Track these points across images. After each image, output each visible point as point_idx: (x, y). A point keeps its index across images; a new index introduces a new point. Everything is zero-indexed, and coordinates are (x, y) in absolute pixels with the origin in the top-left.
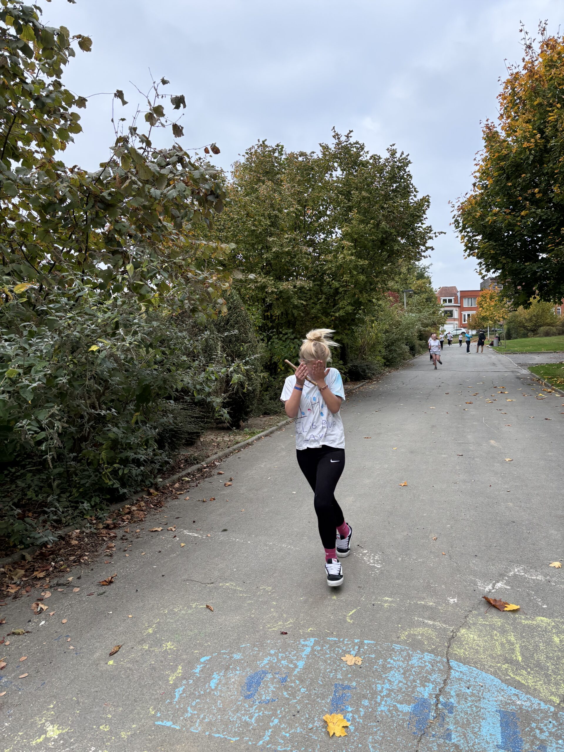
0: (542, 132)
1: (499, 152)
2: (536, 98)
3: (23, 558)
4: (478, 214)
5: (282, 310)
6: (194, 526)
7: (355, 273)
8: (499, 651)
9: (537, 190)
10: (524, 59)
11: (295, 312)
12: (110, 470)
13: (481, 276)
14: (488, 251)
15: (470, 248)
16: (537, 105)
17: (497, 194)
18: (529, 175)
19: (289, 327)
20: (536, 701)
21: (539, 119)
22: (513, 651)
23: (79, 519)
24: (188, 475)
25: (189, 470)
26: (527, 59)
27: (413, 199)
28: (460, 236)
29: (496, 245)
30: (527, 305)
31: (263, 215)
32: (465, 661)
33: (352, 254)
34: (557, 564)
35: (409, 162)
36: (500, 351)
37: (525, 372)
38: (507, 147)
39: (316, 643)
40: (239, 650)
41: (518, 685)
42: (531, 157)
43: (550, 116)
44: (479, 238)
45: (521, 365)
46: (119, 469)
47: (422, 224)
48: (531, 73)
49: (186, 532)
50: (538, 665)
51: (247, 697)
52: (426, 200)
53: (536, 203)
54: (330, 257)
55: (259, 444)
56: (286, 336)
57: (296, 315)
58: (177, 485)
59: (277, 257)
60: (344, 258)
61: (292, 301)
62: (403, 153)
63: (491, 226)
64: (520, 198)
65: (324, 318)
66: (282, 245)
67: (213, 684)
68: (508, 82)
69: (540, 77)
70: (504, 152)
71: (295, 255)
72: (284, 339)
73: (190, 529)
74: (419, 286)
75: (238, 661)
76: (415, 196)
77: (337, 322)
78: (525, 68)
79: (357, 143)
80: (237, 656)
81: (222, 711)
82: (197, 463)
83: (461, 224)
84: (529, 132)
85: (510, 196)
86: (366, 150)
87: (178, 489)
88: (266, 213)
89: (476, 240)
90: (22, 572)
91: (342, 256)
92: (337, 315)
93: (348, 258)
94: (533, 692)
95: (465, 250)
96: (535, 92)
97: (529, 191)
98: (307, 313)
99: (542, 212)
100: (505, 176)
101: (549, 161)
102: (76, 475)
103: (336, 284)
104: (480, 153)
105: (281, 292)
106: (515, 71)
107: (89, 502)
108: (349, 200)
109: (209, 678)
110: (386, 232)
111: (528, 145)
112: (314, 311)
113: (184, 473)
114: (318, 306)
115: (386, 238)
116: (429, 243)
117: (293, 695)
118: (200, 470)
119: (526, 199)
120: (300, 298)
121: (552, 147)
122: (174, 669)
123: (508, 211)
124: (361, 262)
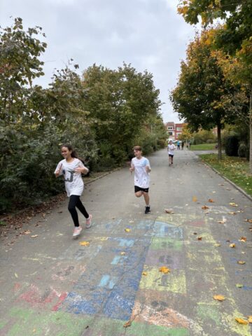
1: (186, 73)
2: (199, 53)
3: (31, 208)
4: (178, 96)
5: (104, 132)
7: (132, 119)
8: (167, 219)
9: (199, 88)
10: (195, 38)
11: (109, 133)
14: (182, 110)
15: (176, 108)
16: (200, 56)
17: (185, 89)
18: (196, 82)
20: (173, 226)
22: (170, 219)
28: (172, 104)
29: (185, 108)
31: (96, 95)
32: (159, 221)
33: (130, 111)
35: (153, 77)
37: (197, 157)
38: (189, 71)
39: (122, 220)
40: (102, 222)
42: (197, 76)
44: (179, 105)
46: (56, 184)
47: (157, 100)
50: (176, 221)
52: (158, 91)
59: (102, 111)
61: (108, 129)
62: (150, 73)
63: (183, 101)
64: (193, 91)
65: (120, 135)
66: (104, 107)
67: (97, 227)
68: (189, 45)
69: (201, 45)
71: (109, 111)
72: (104, 143)
74: (158, 122)
76: (154, 89)
77: (125, 137)
78: (195, 41)
79: (133, 68)
81: (101, 230)
83: (172, 99)
84: (196, 66)
86: (136, 71)
88: (98, 94)
91: (127, 112)
92: (125, 134)
93: (129, 113)
95: (174, 109)
97: (196, 88)
99: (201, 96)
101: (203, 78)
104: (180, 72)
105: (104, 125)
106: (192, 42)
108: (129, 91)
110: (143, 103)
111: (196, 71)
112: (116, 132)
115: (143, 105)
119: (195, 91)
120: (111, 128)
121: (204, 73)
123: (189, 95)
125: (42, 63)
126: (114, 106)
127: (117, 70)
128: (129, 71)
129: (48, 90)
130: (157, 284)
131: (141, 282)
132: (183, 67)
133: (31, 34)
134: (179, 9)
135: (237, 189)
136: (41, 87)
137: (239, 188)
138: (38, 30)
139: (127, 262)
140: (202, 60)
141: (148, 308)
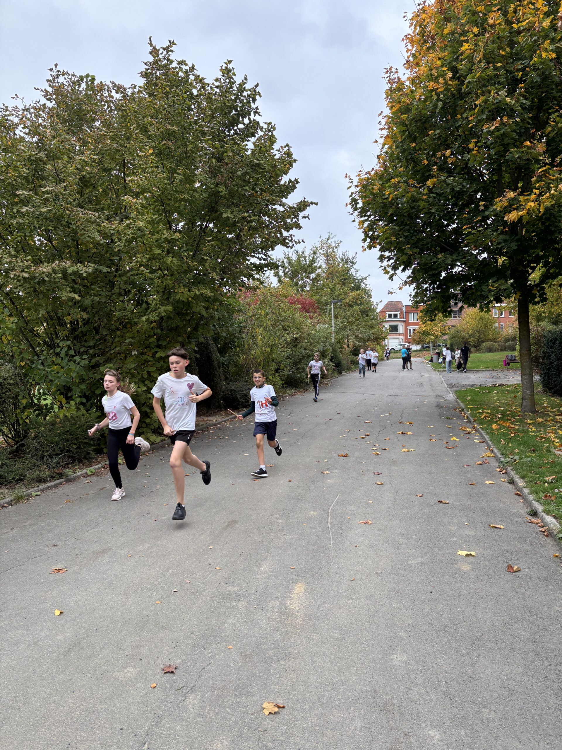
0: (454, 70)
2: (447, 25)
4: (376, 188)
9: (448, 153)
17: (399, 160)
18: (438, 131)
28: (357, 220)
29: (400, 231)
35: (259, 96)
36: (435, 369)
42: (440, 104)
45: (451, 388)
62: (246, 79)
63: (392, 205)
70: (406, 101)
83: (360, 205)
84: (437, 69)
86: (197, 73)
95: (364, 240)
97: (439, 154)
99: (454, 181)
104: (384, 113)
111: (435, 86)
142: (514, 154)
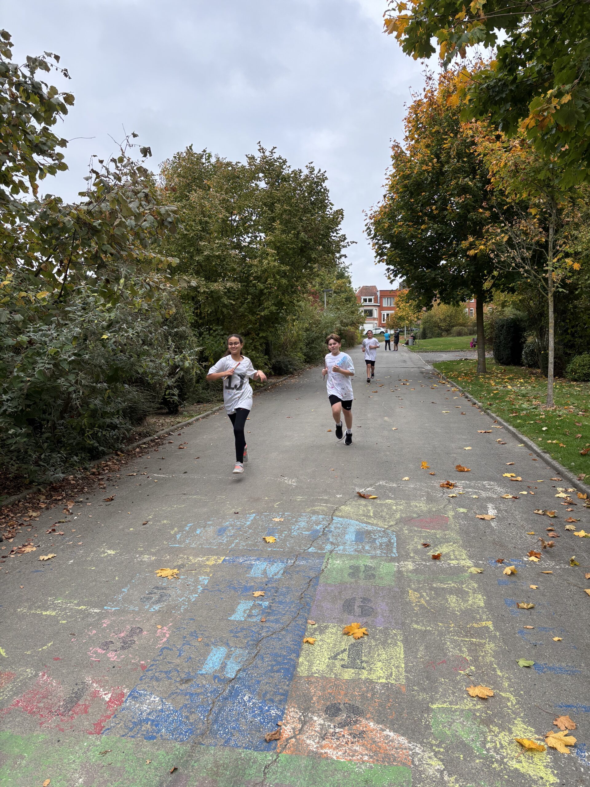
0: (438, 157)
1: (404, 172)
2: (434, 125)
3: (39, 490)
4: (387, 225)
5: (213, 308)
6: (160, 471)
7: (278, 277)
8: (361, 512)
9: (434, 207)
10: (425, 89)
11: (224, 310)
12: (90, 433)
13: (389, 281)
14: (395, 258)
15: (380, 254)
16: (435, 132)
17: (402, 208)
18: (428, 194)
19: (218, 324)
20: (375, 528)
21: (438, 145)
22: (369, 512)
23: (70, 469)
24: (144, 443)
25: (145, 440)
26: (428, 88)
27: (329, 212)
28: (371, 244)
29: (401, 254)
30: (430, 307)
31: (194, 221)
32: (342, 517)
33: (275, 260)
34: (407, 478)
35: (326, 178)
36: (413, 350)
37: (429, 367)
38: (410, 168)
39: (256, 515)
40: (210, 520)
41: (369, 523)
42: (429, 179)
43: (445, 144)
44: (388, 246)
45: (428, 362)
46: (98, 432)
47: (337, 234)
48: (431, 102)
49: (155, 475)
50: (382, 516)
51: (219, 535)
52: (340, 213)
53: (432, 217)
54: (256, 262)
55: (198, 423)
56: (216, 332)
57: (225, 313)
58: (138, 450)
59: (208, 259)
60: (269, 264)
61: (222, 300)
62: (320, 170)
63: (397, 237)
64: (421, 214)
65: (250, 316)
66: (212, 249)
67: (198, 532)
68: (412, 107)
69: (438, 106)
70: (408, 172)
71: (225, 259)
72: (214, 335)
73: (158, 474)
74: (339, 286)
75: (211, 525)
76: (331, 209)
77: (262, 321)
78: (426, 97)
79: (280, 158)
80: (210, 523)
81: (207, 540)
82: (150, 436)
83: (373, 232)
84: (428, 156)
85: (413, 211)
86: (288, 164)
87: (139, 453)
88: (198, 219)
89: (386, 248)
90: (44, 497)
91: (267, 261)
92: (262, 314)
93: (272, 264)
94: (377, 525)
95: (376, 257)
96: (433, 120)
98: (235, 312)
99: (438, 227)
100: (408, 193)
101: (444, 183)
102: (64, 436)
103: (261, 286)
104: (389, 169)
105: (212, 292)
106: (418, 99)
107: (77, 456)
108: (272, 211)
109: (196, 530)
110: (304, 242)
111: (426, 168)
112: (241, 310)
113: (140, 442)
114: (245, 306)
115: (305, 247)
116: (343, 251)
117: (246, 533)
118: (152, 441)
119: (425, 214)
120: (229, 298)
121: (446, 171)
122: (173, 529)
123: (411, 224)
124: (284, 268)
125: (63, 143)
126: (238, 246)
127: (245, 162)
128: (270, 164)
129: (77, 208)
130: (338, 664)
131: (301, 660)
132: (398, 157)
133: (32, 73)
134: (388, 22)
135: (522, 441)
136: (59, 200)
137: (525, 439)
138: (50, 61)
139: (269, 614)
140: (440, 142)
141: (318, 720)
142: (472, 215)
